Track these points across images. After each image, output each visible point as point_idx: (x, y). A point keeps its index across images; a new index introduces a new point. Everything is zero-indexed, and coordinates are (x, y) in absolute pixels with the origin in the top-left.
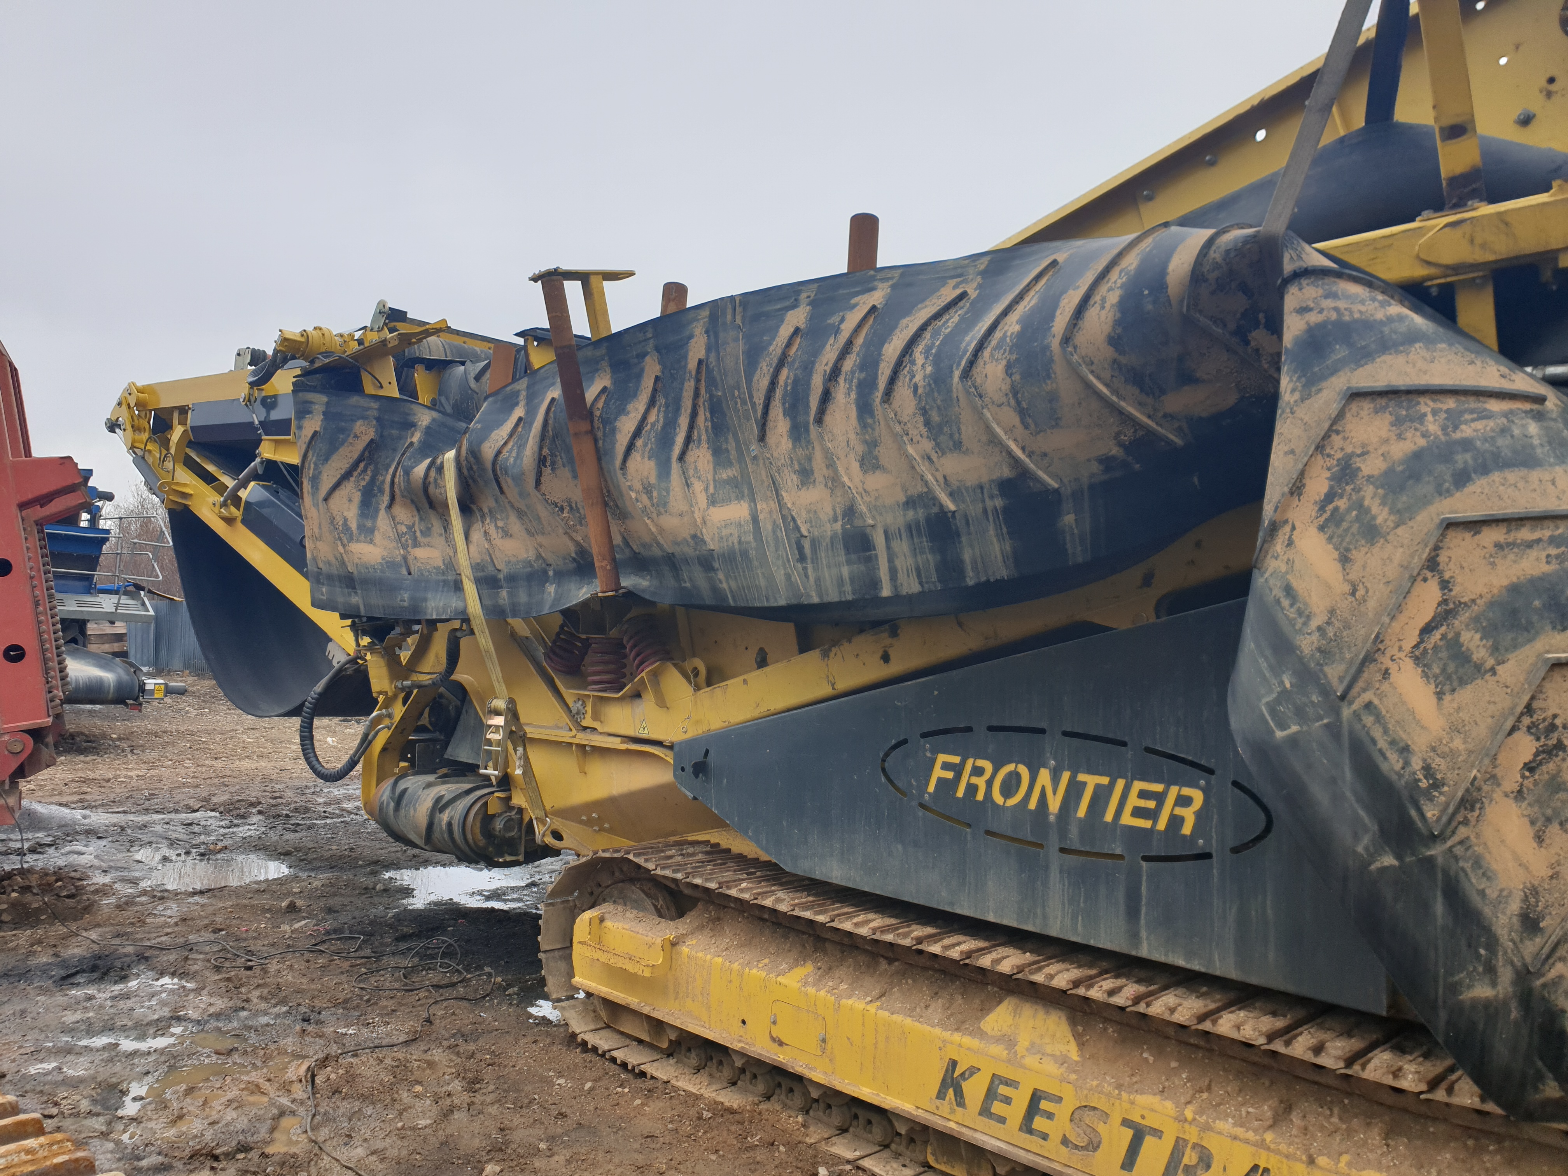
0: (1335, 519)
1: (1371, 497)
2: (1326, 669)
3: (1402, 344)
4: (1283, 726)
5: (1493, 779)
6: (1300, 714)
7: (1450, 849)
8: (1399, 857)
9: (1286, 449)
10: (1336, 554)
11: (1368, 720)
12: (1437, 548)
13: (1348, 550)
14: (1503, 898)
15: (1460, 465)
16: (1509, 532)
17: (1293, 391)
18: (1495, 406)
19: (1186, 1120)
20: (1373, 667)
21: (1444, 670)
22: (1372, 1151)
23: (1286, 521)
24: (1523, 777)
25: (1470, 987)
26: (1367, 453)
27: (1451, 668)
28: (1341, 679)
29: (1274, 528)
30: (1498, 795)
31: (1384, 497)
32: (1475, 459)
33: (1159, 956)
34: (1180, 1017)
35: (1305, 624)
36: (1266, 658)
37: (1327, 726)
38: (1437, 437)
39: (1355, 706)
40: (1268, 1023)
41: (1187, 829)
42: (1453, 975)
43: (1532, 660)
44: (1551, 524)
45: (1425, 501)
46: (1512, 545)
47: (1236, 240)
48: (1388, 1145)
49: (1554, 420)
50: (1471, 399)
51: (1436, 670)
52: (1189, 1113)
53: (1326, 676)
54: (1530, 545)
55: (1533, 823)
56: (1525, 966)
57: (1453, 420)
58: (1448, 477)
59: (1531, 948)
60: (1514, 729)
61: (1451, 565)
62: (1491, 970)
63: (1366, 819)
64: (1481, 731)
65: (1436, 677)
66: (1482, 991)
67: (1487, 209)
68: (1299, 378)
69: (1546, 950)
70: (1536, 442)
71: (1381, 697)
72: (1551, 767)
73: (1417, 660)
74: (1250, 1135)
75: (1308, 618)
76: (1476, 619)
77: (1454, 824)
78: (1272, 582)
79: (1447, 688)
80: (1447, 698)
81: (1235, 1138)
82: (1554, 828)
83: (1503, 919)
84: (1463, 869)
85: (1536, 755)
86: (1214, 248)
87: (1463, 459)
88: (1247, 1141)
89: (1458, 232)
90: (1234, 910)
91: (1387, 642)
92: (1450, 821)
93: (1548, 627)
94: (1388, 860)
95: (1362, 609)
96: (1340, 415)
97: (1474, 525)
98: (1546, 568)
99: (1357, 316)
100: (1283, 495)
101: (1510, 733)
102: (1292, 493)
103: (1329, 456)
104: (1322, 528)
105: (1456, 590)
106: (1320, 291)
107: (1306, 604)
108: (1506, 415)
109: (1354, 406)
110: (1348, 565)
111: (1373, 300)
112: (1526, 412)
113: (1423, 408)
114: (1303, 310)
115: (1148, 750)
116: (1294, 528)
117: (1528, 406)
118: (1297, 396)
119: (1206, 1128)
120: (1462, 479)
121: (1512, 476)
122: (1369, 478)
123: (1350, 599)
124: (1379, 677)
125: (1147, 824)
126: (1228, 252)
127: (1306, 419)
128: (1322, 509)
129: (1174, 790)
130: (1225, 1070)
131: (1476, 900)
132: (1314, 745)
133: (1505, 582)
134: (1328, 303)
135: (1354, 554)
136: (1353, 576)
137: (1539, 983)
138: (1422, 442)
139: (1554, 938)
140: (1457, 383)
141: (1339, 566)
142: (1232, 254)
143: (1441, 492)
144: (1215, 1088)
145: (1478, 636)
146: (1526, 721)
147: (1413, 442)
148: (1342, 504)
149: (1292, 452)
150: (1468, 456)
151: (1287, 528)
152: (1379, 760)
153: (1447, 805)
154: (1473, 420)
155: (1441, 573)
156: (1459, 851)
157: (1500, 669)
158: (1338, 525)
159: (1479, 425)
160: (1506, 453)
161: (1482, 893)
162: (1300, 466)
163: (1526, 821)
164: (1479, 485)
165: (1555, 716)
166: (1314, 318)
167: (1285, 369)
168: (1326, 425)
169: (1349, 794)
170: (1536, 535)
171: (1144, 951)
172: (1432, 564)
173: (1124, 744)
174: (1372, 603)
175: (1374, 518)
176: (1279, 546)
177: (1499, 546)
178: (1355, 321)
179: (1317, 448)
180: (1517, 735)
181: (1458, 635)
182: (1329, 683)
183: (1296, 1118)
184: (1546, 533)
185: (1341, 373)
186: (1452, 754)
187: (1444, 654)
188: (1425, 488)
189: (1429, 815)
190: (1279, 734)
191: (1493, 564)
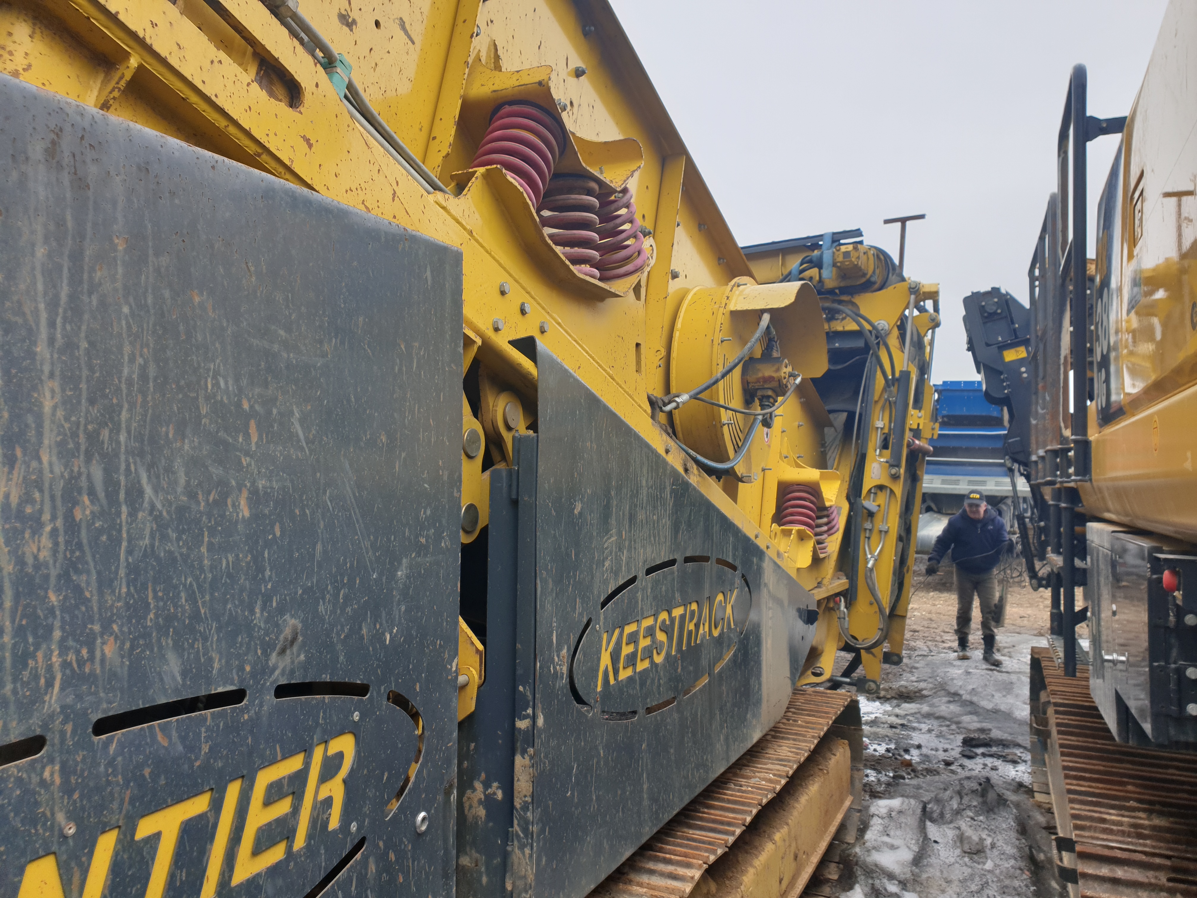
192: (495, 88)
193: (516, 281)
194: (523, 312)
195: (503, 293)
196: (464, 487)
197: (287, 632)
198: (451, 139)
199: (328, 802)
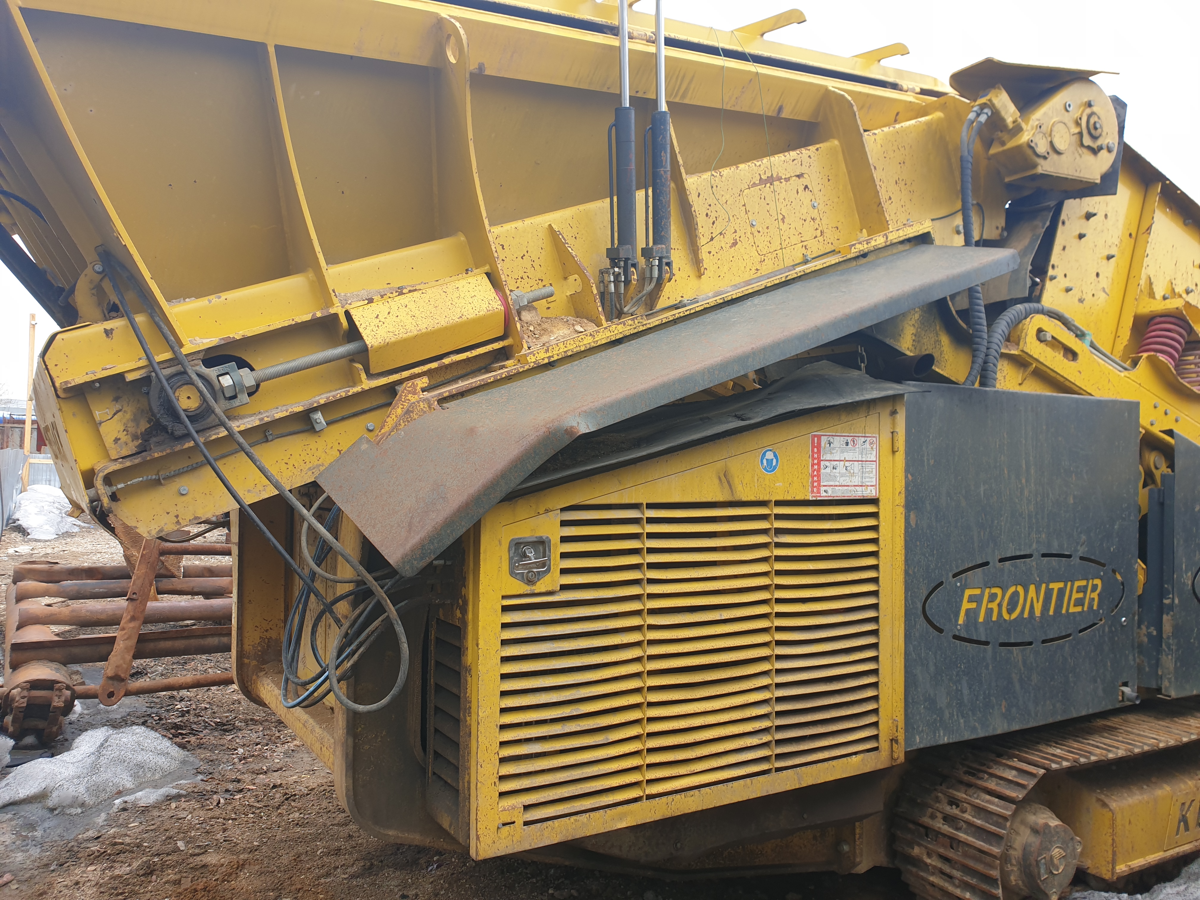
192: (1152, 309)
193: (1162, 400)
194: (1166, 414)
195: (1155, 407)
196: (1139, 497)
197: (1082, 540)
198: (1128, 338)
199: (1093, 599)
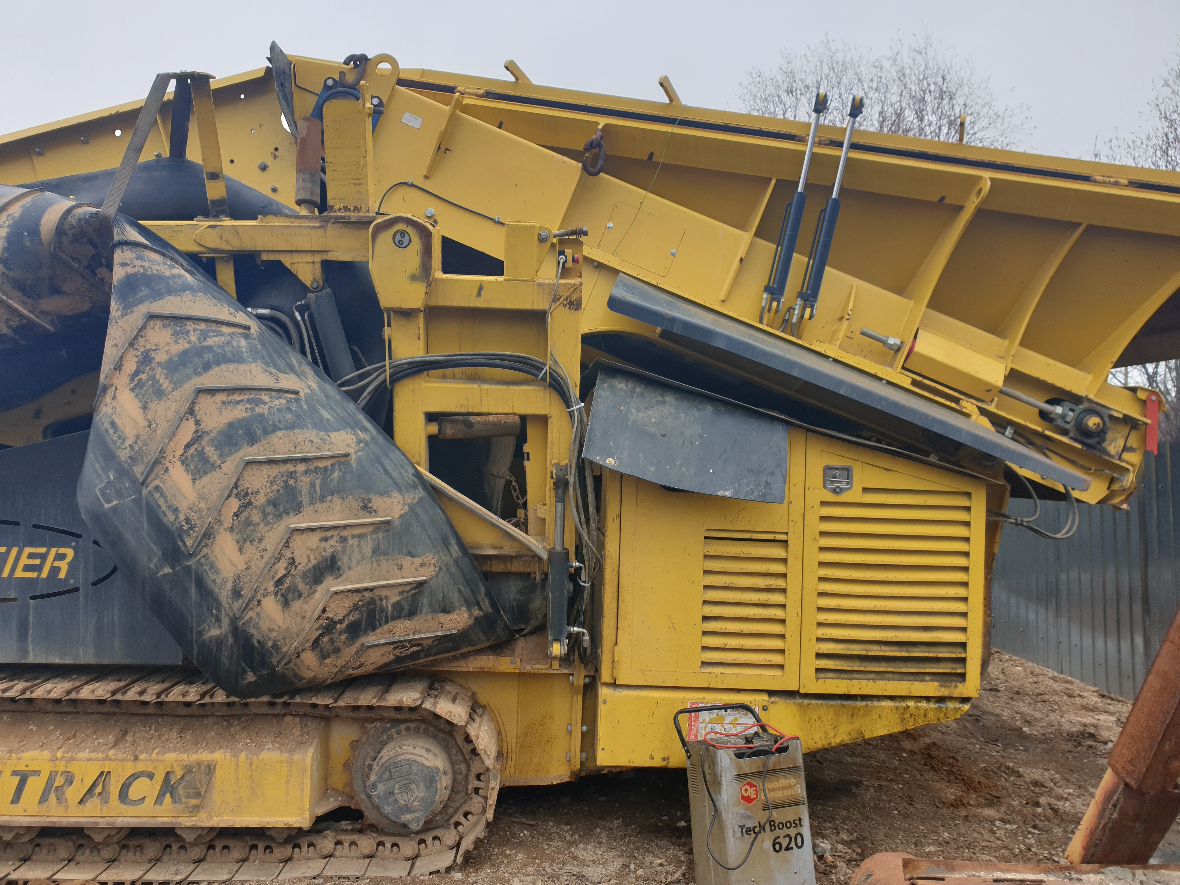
0: (140, 385)
1: (159, 374)
2: (133, 468)
3: (179, 291)
4: (109, 501)
5: (220, 522)
6: (119, 494)
7: (199, 561)
8: (172, 568)
9: (113, 343)
10: (140, 405)
11: (157, 495)
12: (193, 403)
13: (146, 402)
14: (224, 582)
15: (206, 360)
16: (228, 396)
17: (117, 310)
18: (225, 329)
19: (57, 759)
20: (159, 466)
21: (196, 467)
22: (171, 743)
23: (112, 385)
24: (233, 520)
25: (208, 631)
26: (158, 349)
27: (200, 466)
28: (142, 474)
29: (105, 388)
30: (221, 530)
31: (167, 374)
32: (214, 357)
33: (41, 660)
34: (54, 695)
35: (122, 443)
36: (99, 463)
37: (133, 499)
38: (195, 344)
39: (149, 488)
40: (113, 685)
41: (62, 575)
42: (200, 626)
43: (238, 460)
44: (248, 392)
45: (188, 378)
46: (230, 402)
47: (85, 213)
48: (181, 737)
49: (254, 339)
50: (214, 325)
51: (192, 467)
52: (59, 754)
53: (133, 472)
54: (238, 403)
55: (238, 542)
56: (235, 615)
57: (204, 335)
58: (200, 366)
59: (237, 605)
60: (229, 496)
61: (200, 412)
62: (218, 620)
63: (155, 549)
64: (214, 498)
65: (192, 471)
66: (215, 632)
67: (229, 222)
68: (121, 303)
69: (244, 605)
70: (244, 350)
71: (164, 482)
72: (245, 514)
73: (183, 462)
74: (100, 755)
75: (124, 440)
76: (212, 440)
77: (200, 547)
78: (103, 419)
79: (197, 476)
80: (198, 481)
81: (90, 760)
82: (248, 544)
83: (224, 593)
84: (205, 570)
85: (239, 508)
86: (71, 215)
87: (208, 356)
88: (97, 760)
89: (214, 232)
90: (93, 622)
91: (167, 453)
92: (198, 546)
93: (246, 444)
94: (167, 570)
95: (154, 435)
96: (144, 327)
97: (212, 392)
98: (245, 415)
99: (155, 272)
100: (110, 370)
101: (227, 498)
102: (115, 369)
103: (137, 349)
104: (132, 390)
105: (203, 425)
106: (134, 255)
107: (122, 432)
108: (231, 335)
109: (151, 323)
110: (146, 411)
111: (165, 264)
112: (240, 334)
113: (189, 328)
114: (124, 264)
115: (35, 526)
116: (116, 389)
117: (242, 331)
118: (119, 313)
119: (72, 759)
120: (207, 367)
121: (231, 367)
122: (159, 364)
123: (148, 429)
124: (163, 471)
125: (34, 575)
126: (80, 220)
127: (125, 327)
128: (133, 379)
129: (54, 551)
130: (86, 722)
131: (211, 585)
132: (127, 511)
133: (226, 421)
134: (138, 263)
135: (150, 405)
136: (149, 417)
137: (241, 623)
138: (187, 346)
139: (247, 599)
140: (207, 316)
141: (141, 411)
142: (83, 222)
143: (197, 373)
144: (78, 734)
145: (213, 449)
146: (235, 491)
147: (182, 345)
148: (144, 377)
149: (116, 345)
150: (210, 355)
151: (113, 389)
152: (162, 515)
153: (197, 537)
154: (214, 336)
155: (195, 416)
156: (203, 561)
157: (223, 466)
158: (141, 388)
159: (216, 339)
160: (229, 354)
161: (214, 581)
162: (120, 354)
163: (235, 542)
164: (215, 371)
165: (248, 488)
166: (130, 270)
167: (113, 296)
168: (135, 332)
169: (146, 536)
170: (241, 398)
171: (32, 658)
172: (191, 411)
173: (18, 524)
174: (159, 432)
175: (161, 385)
176: (108, 399)
177: (224, 403)
178: (154, 275)
179: (130, 344)
180: (231, 499)
181: (203, 448)
182: (135, 476)
183: (129, 738)
184: (246, 397)
185: (145, 303)
186: (200, 510)
187: (196, 459)
188: (189, 370)
189: (188, 543)
190: (107, 506)
191: (221, 412)
